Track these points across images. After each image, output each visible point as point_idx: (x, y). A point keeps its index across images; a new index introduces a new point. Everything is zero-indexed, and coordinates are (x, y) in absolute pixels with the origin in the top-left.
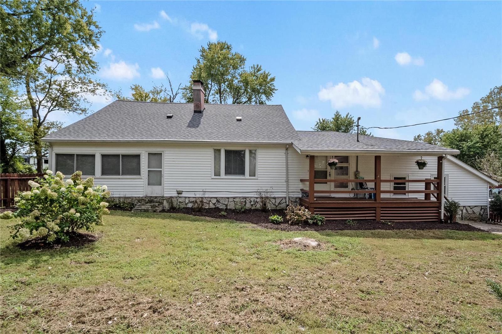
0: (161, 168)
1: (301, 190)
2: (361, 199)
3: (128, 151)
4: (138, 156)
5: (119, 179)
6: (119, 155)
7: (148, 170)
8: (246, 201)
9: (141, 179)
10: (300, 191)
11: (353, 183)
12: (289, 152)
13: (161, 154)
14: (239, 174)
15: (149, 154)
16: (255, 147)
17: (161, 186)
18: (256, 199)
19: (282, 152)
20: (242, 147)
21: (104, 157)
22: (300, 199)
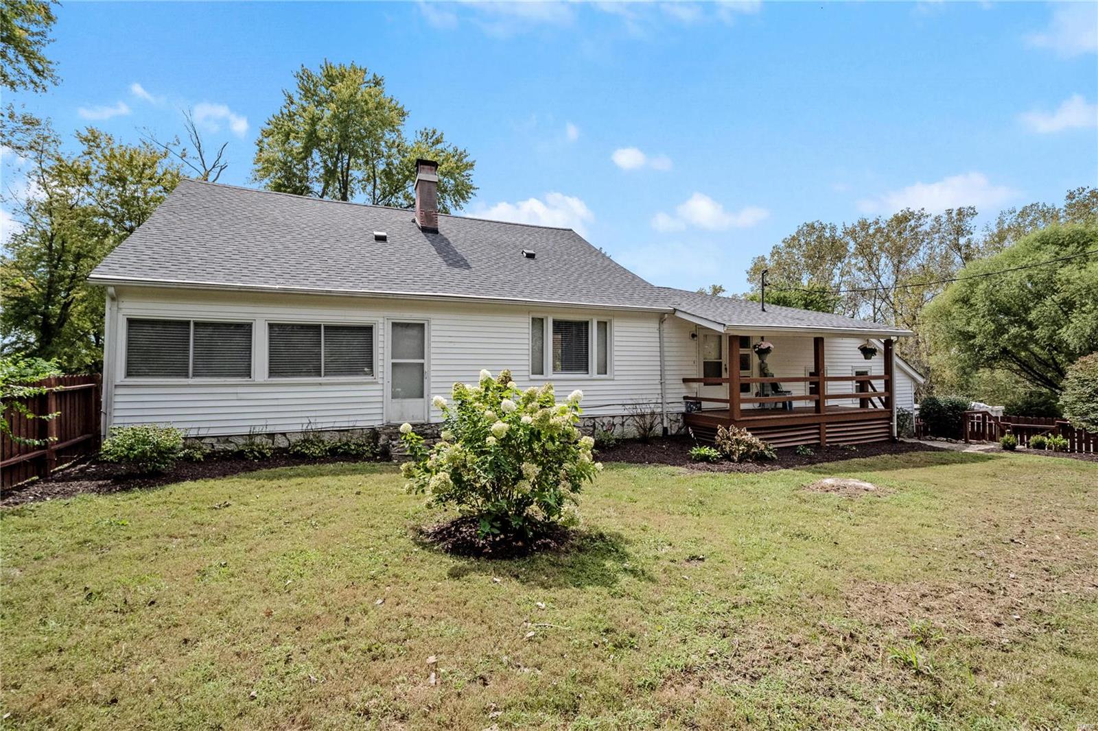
0: (423, 358)
1: (685, 398)
2: (775, 410)
3: (343, 318)
4: (368, 330)
5: (320, 384)
6: (320, 326)
7: (393, 363)
8: (594, 424)
9: (376, 383)
10: (682, 400)
11: (758, 384)
12: (665, 325)
13: (422, 326)
14: (576, 370)
15: (394, 325)
16: (606, 315)
17: (421, 400)
18: (611, 419)
19: (653, 325)
20: (586, 314)
21: (276, 329)
22: (683, 414)
